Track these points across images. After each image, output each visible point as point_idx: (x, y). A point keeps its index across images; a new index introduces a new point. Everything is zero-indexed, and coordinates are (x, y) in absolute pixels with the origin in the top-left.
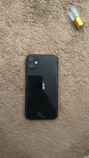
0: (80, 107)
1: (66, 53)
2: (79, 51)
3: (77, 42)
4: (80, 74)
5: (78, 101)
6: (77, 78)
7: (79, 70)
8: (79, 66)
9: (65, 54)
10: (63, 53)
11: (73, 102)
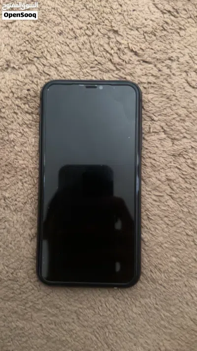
0: (187, 234)
1: (144, 61)
2: (187, 58)
3: (180, 29)
4: (188, 130)
5: (181, 215)
6: (177, 140)
7: (187, 116)
8: (185, 104)
9: (141, 67)
10: (136, 63)
11: (165, 219)
